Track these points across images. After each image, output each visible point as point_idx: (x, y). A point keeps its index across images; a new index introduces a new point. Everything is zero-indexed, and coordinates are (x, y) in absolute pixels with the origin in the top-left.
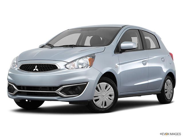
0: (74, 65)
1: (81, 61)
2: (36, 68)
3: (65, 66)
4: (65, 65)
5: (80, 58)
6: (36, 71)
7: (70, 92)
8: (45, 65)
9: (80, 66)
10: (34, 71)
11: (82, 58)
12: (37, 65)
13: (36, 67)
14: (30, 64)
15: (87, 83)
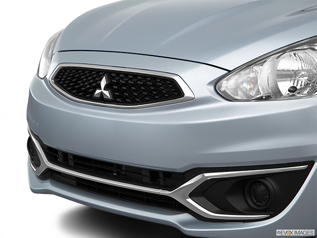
0: (254, 81)
1: (288, 63)
2: (105, 89)
3: (212, 88)
4: (216, 83)
5: (283, 51)
6: (102, 99)
7: (236, 201)
8: (135, 75)
9: (284, 87)
10: (96, 100)
11: (291, 48)
12: (109, 74)
13: (103, 83)
14: (84, 70)
15: (311, 164)
